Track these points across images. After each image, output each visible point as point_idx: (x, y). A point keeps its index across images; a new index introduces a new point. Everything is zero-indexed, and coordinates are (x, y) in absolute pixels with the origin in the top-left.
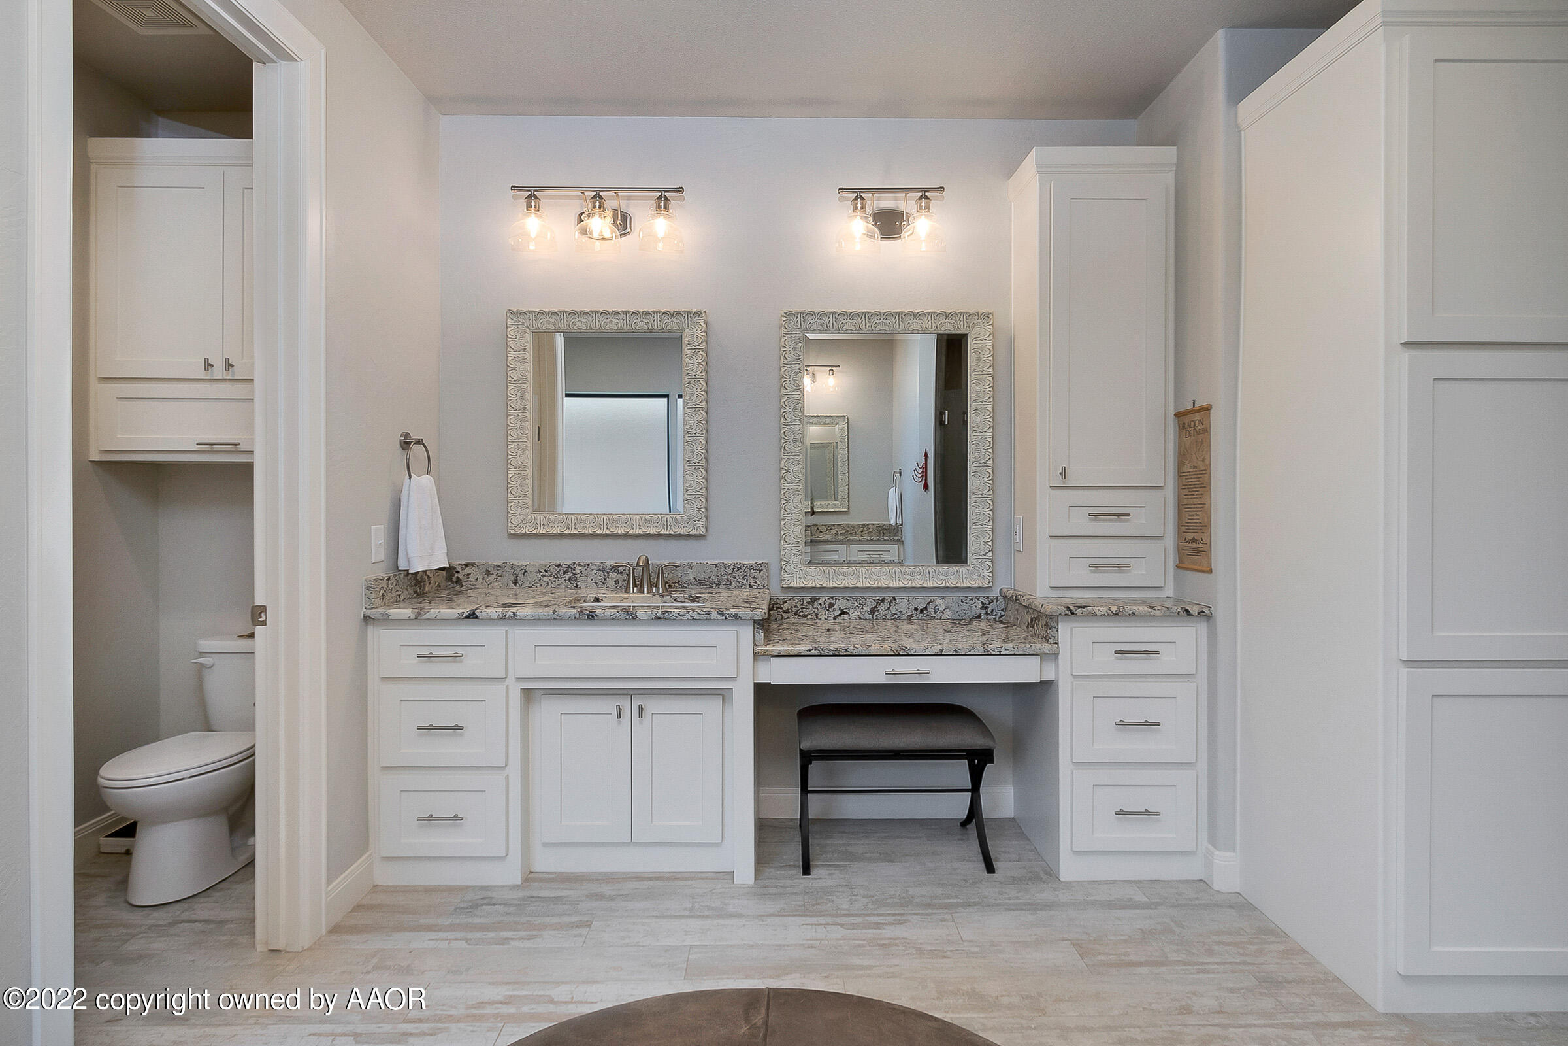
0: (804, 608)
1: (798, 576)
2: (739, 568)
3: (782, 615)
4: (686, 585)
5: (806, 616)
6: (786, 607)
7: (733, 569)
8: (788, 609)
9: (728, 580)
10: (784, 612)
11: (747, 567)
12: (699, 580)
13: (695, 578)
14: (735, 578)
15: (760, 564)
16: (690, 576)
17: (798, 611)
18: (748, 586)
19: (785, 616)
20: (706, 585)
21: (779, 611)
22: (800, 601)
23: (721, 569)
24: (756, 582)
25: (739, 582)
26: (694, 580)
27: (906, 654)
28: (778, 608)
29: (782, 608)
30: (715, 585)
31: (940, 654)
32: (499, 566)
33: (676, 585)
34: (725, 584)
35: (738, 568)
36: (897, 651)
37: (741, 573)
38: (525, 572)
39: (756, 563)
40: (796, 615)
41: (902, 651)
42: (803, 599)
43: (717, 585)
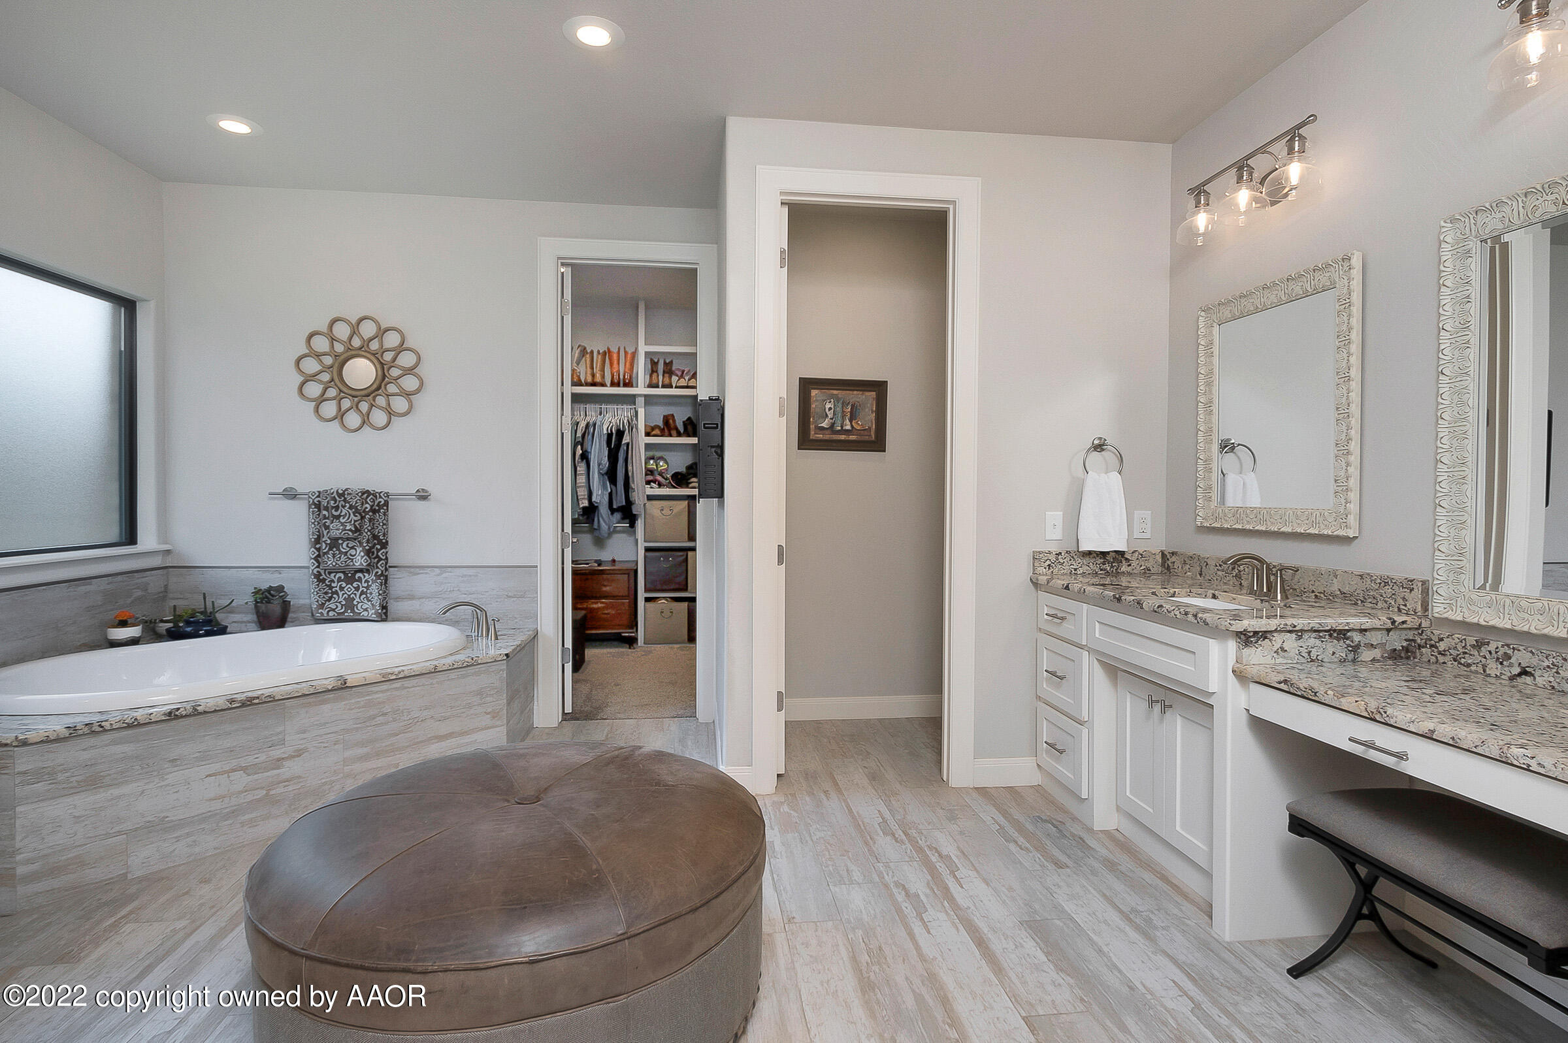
0: (1466, 653)
1: (1459, 604)
2: (1386, 584)
3: (1437, 657)
4: (1331, 598)
5: (1469, 665)
6: (1442, 646)
7: (1380, 583)
8: (1444, 651)
9: (1374, 598)
10: (1440, 653)
11: (1395, 583)
12: (1344, 593)
13: (1340, 590)
14: (1381, 596)
15: (1411, 581)
16: (1335, 587)
17: (1458, 655)
18: (1396, 610)
19: (1441, 659)
20: (1350, 600)
21: (1433, 651)
22: (1461, 642)
23: (1366, 582)
24: (1405, 605)
25: (1386, 602)
26: (1339, 593)
27: (1383, 721)
28: (1432, 646)
29: (1437, 648)
30: (1359, 602)
31: (1429, 736)
32: (1191, 557)
33: (1322, 595)
34: (1370, 602)
35: (1385, 582)
36: (1373, 713)
37: (1388, 590)
38: (1207, 564)
39: (1406, 579)
40: (1455, 661)
41: (1379, 714)
42: (1465, 639)
43: (1362, 602)
